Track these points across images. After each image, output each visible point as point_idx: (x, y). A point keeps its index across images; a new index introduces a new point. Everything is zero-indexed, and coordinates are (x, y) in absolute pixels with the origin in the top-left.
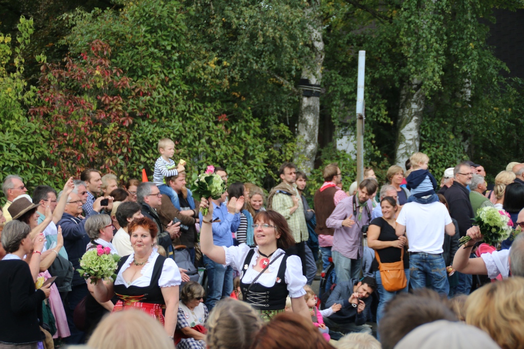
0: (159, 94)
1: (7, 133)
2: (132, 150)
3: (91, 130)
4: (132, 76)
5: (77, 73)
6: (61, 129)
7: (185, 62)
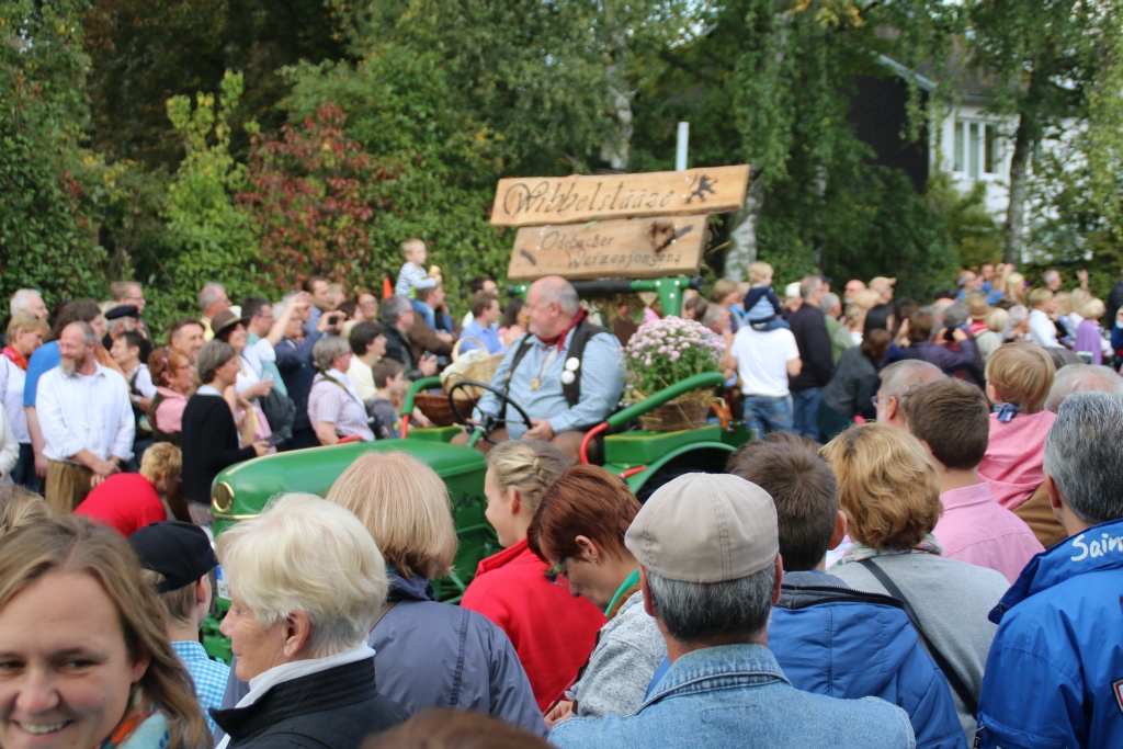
0: (408, 176)
1: (206, 226)
2: (372, 252)
3: (317, 225)
4: (373, 152)
5: (300, 147)
6: (276, 223)
7: (444, 133)
